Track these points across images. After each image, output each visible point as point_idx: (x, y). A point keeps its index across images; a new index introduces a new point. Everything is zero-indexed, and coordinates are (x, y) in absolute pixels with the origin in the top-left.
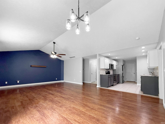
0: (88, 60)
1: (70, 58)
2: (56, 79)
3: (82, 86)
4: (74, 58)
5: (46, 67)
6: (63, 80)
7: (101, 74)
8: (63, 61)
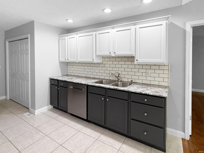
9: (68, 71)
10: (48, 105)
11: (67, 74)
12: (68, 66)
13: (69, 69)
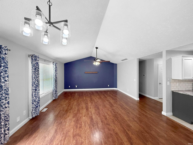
0: (151, 60)
1: (122, 60)
2: (109, 86)
3: (139, 102)
4: (127, 60)
5: (97, 73)
6: (117, 88)
7: (173, 90)
8: (116, 64)
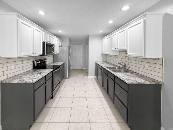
9: (107, 60)
10: (94, 76)
11: (106, 61)
12: (107, 57)
13: (107, 58)
